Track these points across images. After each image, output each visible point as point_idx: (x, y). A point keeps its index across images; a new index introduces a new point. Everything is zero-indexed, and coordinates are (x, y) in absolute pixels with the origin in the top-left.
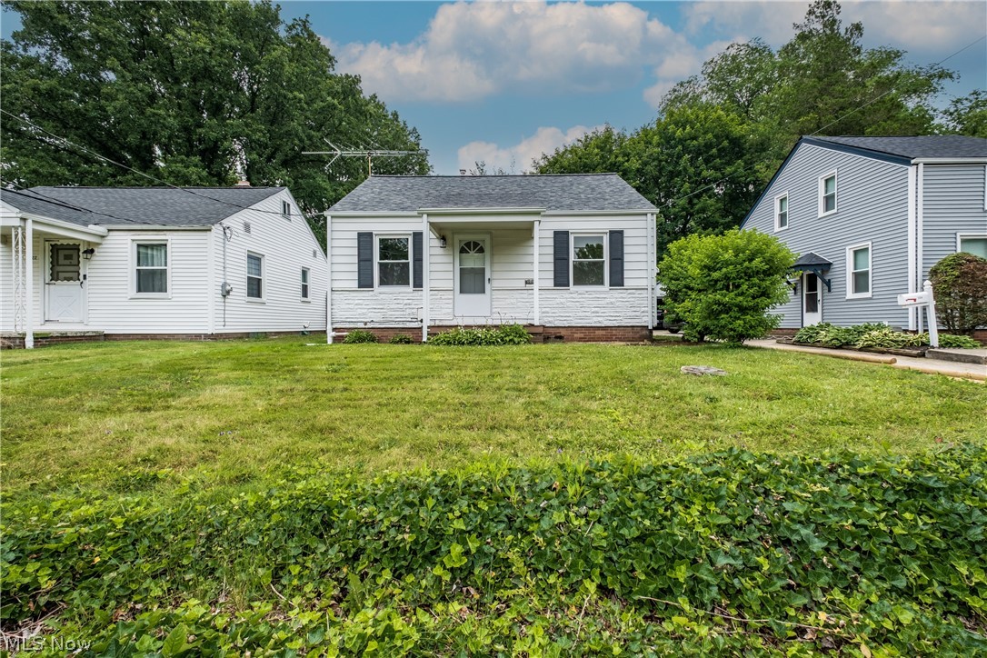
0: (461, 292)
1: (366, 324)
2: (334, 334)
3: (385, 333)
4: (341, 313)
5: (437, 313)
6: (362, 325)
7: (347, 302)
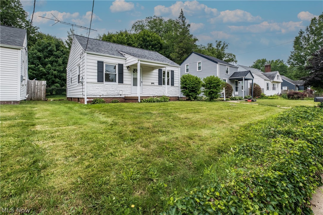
0: (133, 85)
1: (100, 96)
2: (88, 100)
3: (107, 99)
4: (90, 92)
5: (126, 92)
6: (99, 96)
7: (93, 87)
